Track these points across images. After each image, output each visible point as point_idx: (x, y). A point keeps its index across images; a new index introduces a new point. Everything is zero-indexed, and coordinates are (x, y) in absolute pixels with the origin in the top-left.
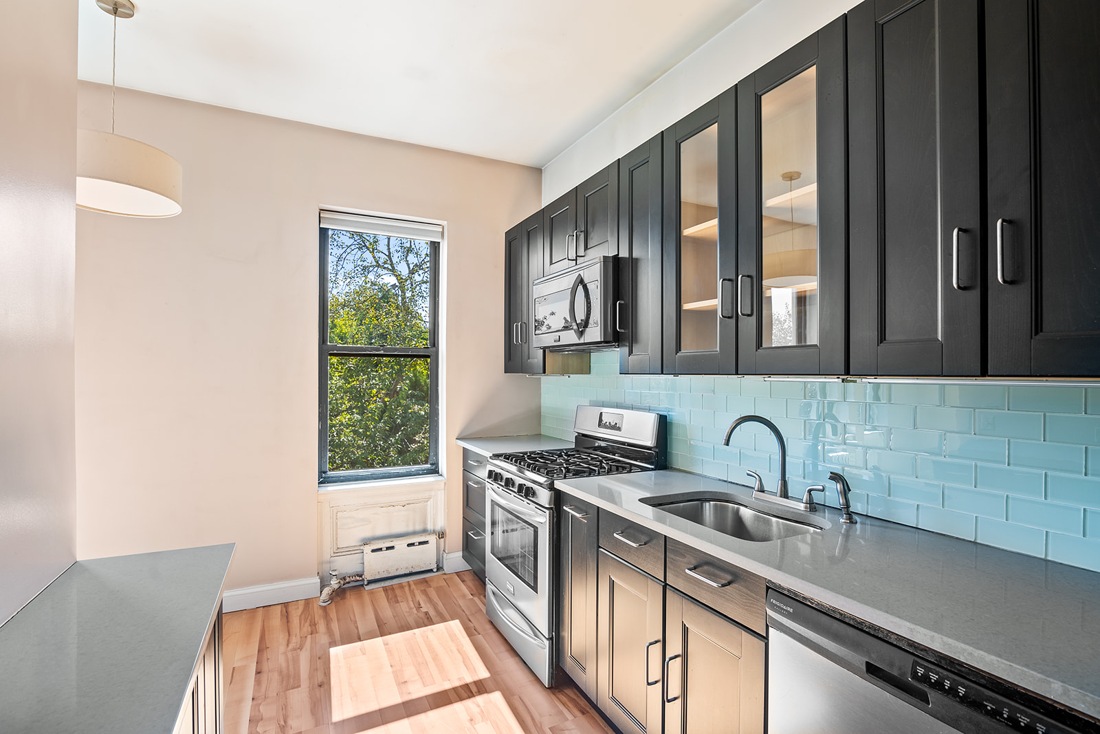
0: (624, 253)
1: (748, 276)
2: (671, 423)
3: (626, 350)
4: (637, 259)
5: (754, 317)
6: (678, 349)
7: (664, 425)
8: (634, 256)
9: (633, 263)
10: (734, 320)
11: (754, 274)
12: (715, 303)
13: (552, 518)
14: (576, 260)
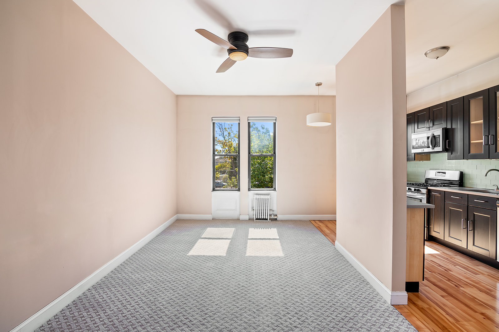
0: (449, 127)
1: (493, 135)
2: (465, 174)
3: (450, 153)
4: (454, 129)
5: (494, 145)
6: (469, 152)
7: (462, 175)
8: (453, 127)
9: (452, 130)
10: (488, 146)
11: (494, 134)
12: (483, 141)
13: (427, 196)
14: (429, 128)
